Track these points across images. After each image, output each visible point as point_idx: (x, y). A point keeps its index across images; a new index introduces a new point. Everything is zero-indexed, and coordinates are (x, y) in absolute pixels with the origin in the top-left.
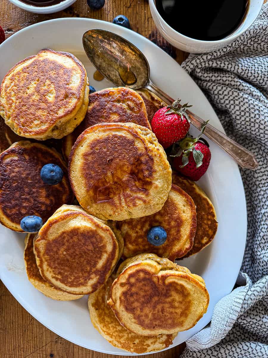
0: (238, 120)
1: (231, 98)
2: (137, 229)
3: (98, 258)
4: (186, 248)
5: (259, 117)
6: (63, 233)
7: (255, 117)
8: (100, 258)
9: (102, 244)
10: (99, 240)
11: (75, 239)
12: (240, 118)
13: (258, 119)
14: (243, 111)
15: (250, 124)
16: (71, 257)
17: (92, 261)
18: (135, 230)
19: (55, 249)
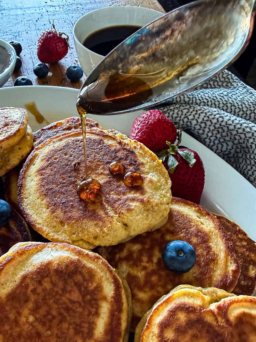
0: (203, 134)
1: (183, 116)
2: (143, 264)
3: (93, 315)
4: (233, 271)
5: (223, 119)
6: (25, 277)
7: (218, 121)
8: (97, 314)
9: (95, 285)
10: (87, 276)
11: (47, 284)
12: (204, 131)
13: (223, 121)
14: (202, 123)
15: (218, 131)
16: (44, 324)
17: (83, 324)
18: (141, 265)
19: (12, 316)
